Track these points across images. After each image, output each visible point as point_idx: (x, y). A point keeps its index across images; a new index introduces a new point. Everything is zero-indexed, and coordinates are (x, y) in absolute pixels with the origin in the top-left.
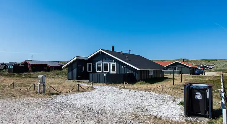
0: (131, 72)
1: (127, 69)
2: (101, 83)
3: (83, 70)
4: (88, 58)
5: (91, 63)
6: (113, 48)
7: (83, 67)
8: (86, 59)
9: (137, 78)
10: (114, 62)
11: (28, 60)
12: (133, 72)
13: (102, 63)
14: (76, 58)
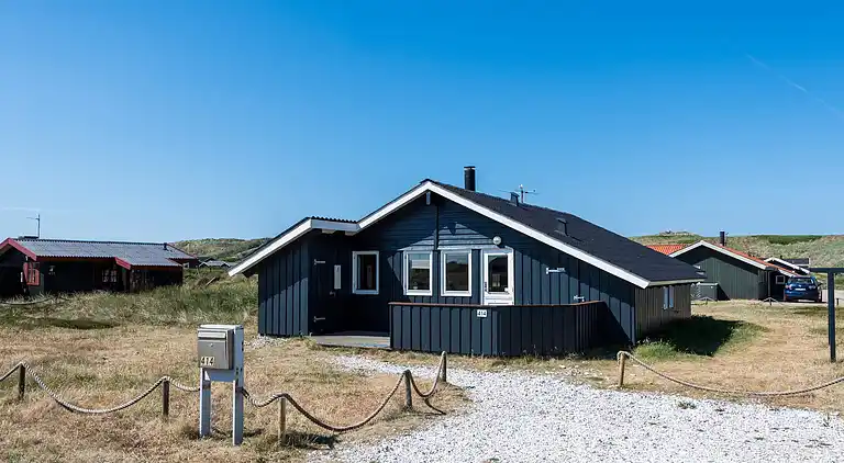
0: (595, 297)
1: (574, 282)
2: (461, 355)
3: (338, 285)
4: (363, 225)
5: (377, 253)
6: (471, 176)
7: (337, 268)
8: (350, 229)
9: (627, 328)
10: (501, 246)
11: (21, 239)
12: (605, 298)
13: (437, 254)
14: (307, 226)
